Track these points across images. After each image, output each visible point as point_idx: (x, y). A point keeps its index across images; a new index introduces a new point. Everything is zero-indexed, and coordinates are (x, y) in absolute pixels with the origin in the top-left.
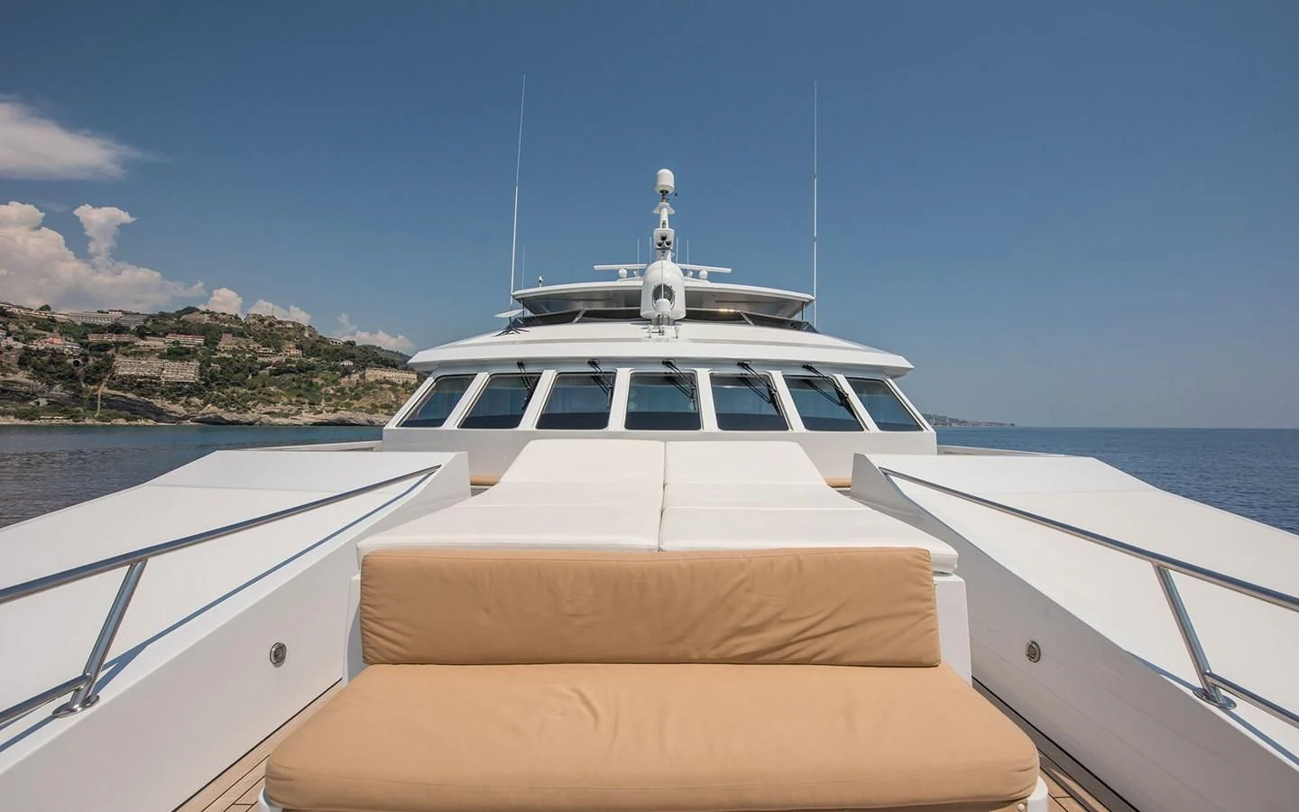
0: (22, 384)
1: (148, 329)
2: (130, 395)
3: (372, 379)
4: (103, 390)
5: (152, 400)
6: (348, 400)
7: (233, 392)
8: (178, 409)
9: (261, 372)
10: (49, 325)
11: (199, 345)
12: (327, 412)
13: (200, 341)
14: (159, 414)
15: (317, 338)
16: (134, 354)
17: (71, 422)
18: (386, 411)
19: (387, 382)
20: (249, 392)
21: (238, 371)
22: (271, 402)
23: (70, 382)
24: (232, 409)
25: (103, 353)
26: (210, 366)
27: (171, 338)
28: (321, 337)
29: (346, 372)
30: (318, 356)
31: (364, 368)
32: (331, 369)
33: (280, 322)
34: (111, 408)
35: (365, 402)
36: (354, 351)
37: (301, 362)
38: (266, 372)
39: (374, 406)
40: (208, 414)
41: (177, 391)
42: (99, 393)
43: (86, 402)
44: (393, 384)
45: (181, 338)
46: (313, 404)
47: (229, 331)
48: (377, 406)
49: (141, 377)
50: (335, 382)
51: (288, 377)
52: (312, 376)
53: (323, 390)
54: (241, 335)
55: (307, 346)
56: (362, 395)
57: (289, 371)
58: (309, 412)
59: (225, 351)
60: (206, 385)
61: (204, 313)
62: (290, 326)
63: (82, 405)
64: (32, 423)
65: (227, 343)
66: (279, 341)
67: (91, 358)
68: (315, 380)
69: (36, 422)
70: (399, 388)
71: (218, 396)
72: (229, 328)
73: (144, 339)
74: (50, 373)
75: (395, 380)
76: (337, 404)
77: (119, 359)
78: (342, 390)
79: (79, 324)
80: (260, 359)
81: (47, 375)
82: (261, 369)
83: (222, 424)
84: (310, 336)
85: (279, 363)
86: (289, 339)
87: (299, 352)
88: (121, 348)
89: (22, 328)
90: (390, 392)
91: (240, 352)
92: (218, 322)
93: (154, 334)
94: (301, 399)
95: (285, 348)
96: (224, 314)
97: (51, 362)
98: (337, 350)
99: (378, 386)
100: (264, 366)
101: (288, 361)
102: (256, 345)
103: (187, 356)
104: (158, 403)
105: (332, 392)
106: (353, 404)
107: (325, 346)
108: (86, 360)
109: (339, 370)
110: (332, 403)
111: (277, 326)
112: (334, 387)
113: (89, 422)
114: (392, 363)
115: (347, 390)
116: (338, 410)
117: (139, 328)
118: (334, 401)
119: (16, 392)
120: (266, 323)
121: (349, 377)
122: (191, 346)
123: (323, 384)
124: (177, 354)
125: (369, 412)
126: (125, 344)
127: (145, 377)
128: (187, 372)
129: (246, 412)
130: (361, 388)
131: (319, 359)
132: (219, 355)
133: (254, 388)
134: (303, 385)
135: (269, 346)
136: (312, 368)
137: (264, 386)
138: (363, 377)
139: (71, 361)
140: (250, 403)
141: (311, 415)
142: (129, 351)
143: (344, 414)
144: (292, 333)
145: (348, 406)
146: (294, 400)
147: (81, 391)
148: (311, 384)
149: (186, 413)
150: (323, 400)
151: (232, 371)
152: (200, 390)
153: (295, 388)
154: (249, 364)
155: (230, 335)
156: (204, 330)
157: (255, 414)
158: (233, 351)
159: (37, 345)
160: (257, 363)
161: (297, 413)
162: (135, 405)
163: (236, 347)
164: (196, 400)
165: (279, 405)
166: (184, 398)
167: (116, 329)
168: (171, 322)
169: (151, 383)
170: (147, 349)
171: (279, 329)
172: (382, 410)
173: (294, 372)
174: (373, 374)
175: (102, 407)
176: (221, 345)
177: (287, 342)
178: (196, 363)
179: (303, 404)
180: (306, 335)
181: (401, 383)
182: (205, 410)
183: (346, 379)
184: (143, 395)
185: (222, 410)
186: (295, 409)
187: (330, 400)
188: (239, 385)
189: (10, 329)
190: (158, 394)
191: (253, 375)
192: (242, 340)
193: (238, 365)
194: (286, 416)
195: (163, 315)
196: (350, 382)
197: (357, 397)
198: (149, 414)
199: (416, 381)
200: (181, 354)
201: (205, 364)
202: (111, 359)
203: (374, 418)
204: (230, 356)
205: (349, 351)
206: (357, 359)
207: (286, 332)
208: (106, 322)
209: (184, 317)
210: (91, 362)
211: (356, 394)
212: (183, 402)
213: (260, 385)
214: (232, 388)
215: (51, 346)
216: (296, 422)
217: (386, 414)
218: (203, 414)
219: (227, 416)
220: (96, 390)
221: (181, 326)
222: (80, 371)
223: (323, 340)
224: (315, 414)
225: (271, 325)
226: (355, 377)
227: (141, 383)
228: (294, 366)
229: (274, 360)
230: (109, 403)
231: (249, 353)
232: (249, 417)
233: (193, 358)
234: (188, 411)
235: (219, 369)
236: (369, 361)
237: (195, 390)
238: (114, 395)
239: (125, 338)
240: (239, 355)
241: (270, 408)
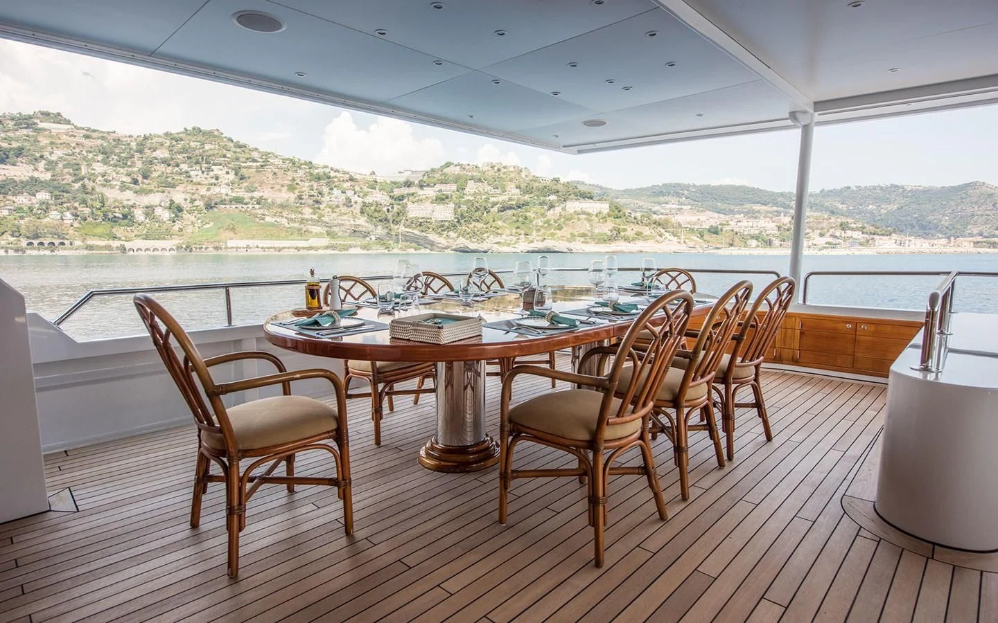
0: (363, 226)
1: (425, 182)
2: (416, 232)
3: (571, 211)
4: (402, 228)
5: (427, 235)
6: (552, 231)
7: (475, 227)
8: (442, 241)
9: (492, 210)
10: (373, 185)
11: (454, 192)
12: (537, 241)
13: (454, 187)
14: (432, 245)
15: (531, 178)
16: (417, 201)
17: (386, 251)
18: (582, 239)
19: (584, 213)
20: (484, 226)
21: (477, 209)
22: (498, 234)
23: (385, 224)
24: (474, 240)
25: (401, 202)
26: (460, 207)
27: (438, 187)
28: (534, 176)
29: (552, 206)
30: (532, 193)
31: (565, 201)
32: (541, 204)
33: (505, 168)
34: (406, 241)
35: (566, 232)
36: (559, 187)
37: (519, 199)
38: (495, 209)
39: (573, 235)
40: (460, 244)
41: (442, 227)
42: (400, 230)
43: (394, 237)
44: (589, 214)
45: (442, 187)
46: (527, 235)
47: (472, 178)
48: (575, 236)
49: (422, 218)
50: (543, 215)
51: (510, 212)
52: (526, 211)
53: (534, 223)
54: (480, 180)
55: (523, 186)
56: (563, 226)
57: (510, 208)
58: (524, 242)
59: (470, 194)
60: (458, 222)
61: (456, 165)
62: (512, 169)
63: (392, 240)
64: (368, 252)
65: (471, 187)
66: (504, 183)
67: (395, 206)
68: (528, 214)
69: (370, 252)
70: (593, 217)
71: (465, 230)
72: (472, 176)
73: (422, 189)
74: (375, 218)
75: (590, 211)
76: (544, 234)
77: (410, 205)
78: (548, 222)
79: (389, 182)
80: (492, 199)
81: (374, 220)
82: (492, 207)
83: (469, 252)
84: (526, 176)
85: (504, 201)
86: (511, 180)
87: (518, 190)
88: (411, 198)
89: (361, 188)
90: (585, 222)
91: (479, 195)
92: (465, 172)
93: (428, 185)
94: (518, 230)
95: (508, 189)
96: (469, 165)
97: (375, 210)
98: (545, 187)
99: (576, 217)
100: (494, 204)
101: (510, 200)
102: (489, 188)
103: (447, 201)
104: (432, 236)
105: (541, 224)
106: (556, 234)
107: (537, 184)
108: (393, 208)
109: (546, 204)
110: (540, 233)
111: (503, 170)
112: (543, 219)
113: (395, 251)
114: (588, 195)
115: (552, 222)
116: (545, 239)
117: (420, 182)
118: (543, 231)
119: (360, 232)
120: (496, 168)
121: (554, 211)
122: (449, 193)
123: (534, 218)
124: (442, 199)
125: (569, 241)
126: (413, 194)
127: (423, 218)
128: (445, 213)
129: (482, 242)
130: (563, 220)
131: (531, 195)
132: (466, 198)
133: (487, 223)
134: (521, 219)
135: (497, 188)
136: (526, 204)
137: (494, 221)
138: (564, 209)
139: (385, 209)
140: (485, 235)
141: (526, 243)
142: (414, 200)
143: (549, 243)
144: (512, 175)
145: (553, 235)
146: (514, 231)
147: (390, 230)
148: (526, 218)
149: (447, 244)
150: (535, 231)
151: (474, 210)
152: (454, 226)
153: (515, 222)
154: (484, 204)
155: (473, 181)
156: (457, 179)
157: (489, 244)
158: (474, 194)
159: (369, 199)
160: (489, 202)
161: (515, 243)
162: (419, 239)
163: (476, 190)
164: (452, 234)
165: (504, 236)
166: (446, 232)
167: (408, 184)
168: (437, 176)
169: (426, 222)
170: (424, 197)
171: (505, 173)
172: (579, 238)
173: (514, 208)
174: (573, 206)
175: (402, 241)
176: (467, 189)
177: (509, 183)
178: (452, 205)
179: (520, 234)
180: (523, 176)
181: (595, 213)
182: (458, 242)
183: (551, 212)
184: (423, 231)
185: (468, 241)
186: (515, 239)
187: (538, 230)
188: (478, 221)
189: (356, 190)
190: (431, 230)
191: (487, 212)
192: (480, 184)
193: (477, 205)
194: (509, 245)
195: (433, 170)
196: (554, 215)
197: (560, 228)
198: (426, 245)
199: (608, 210)
200: (443, 199)
201: (458, 205)
202: (404, 206)
203: (572, 246)
204: (472, 198)
205: (555, 187)
206: (560, 194)
207: (509, 175)
208: (402, 179)
209: (445, 170)
210: (395, 209)
211: (559, 225)
212: (445, 236)
213: (491, 220)
214: (474, 224)
215: (376, 199)
216: (515, 250)
217: (583, 242)
218: (457, 245)
219: (472, 246)
220: (398, 229)
221: (443, 177)
222: (390, 216)
223: (535, 179)
224: (529, 243)
225: (499, 170)
226: (558, 210)
227: (421, 223)
228: (514, 203)
229: (501, 199)
230: (407, 238)
231: (484, 195)
232: (484, 246)
233: (450, 201)
234: (448, 242)
235: (466, 209)
236: (570, 195)
237: (453, 227)
238: (408, 232)
239: (412, 190)
240: (478, 197)
241: (498, 239)
